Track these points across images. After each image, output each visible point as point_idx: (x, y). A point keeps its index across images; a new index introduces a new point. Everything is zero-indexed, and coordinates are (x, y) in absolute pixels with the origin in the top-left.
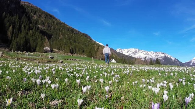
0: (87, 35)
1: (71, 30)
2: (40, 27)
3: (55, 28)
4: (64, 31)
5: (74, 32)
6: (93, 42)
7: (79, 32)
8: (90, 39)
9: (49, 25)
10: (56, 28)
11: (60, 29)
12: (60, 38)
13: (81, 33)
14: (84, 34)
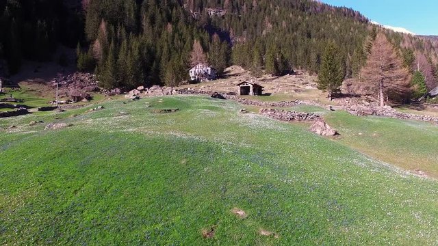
0: (350, 11)
1: (299, 5)
2: (212, 13)
3: (252, 6)
4: (276, 12)
5: (308, 8)
6: (370, 28)
7: (324, 7)
8: (360, 21)
9: (235, 4)
10: (254, 9)
11: (265, 9)
12: (264, 33)
13: (329, 7)
14: (338, 10)
